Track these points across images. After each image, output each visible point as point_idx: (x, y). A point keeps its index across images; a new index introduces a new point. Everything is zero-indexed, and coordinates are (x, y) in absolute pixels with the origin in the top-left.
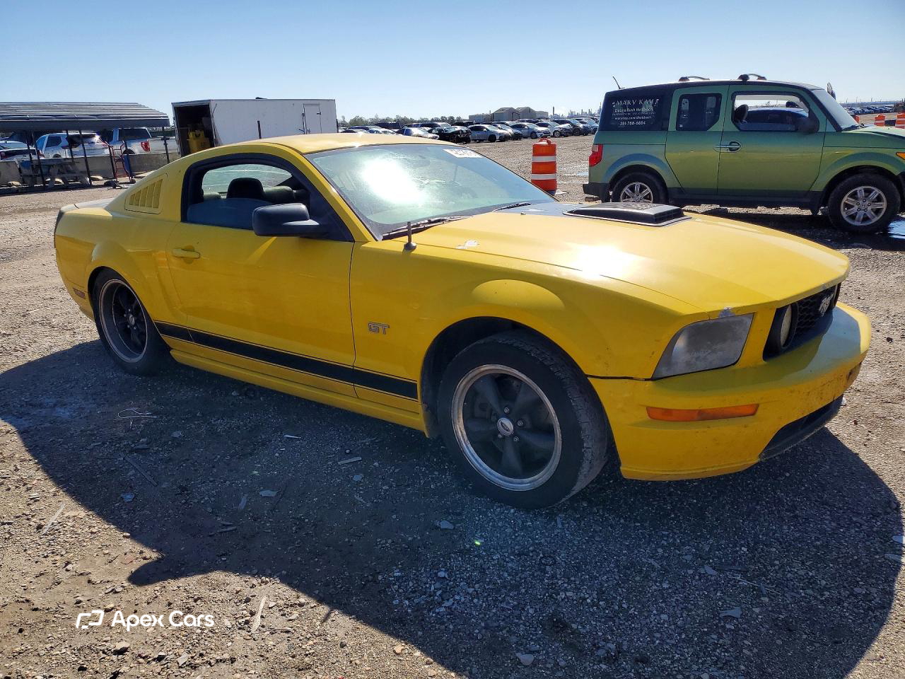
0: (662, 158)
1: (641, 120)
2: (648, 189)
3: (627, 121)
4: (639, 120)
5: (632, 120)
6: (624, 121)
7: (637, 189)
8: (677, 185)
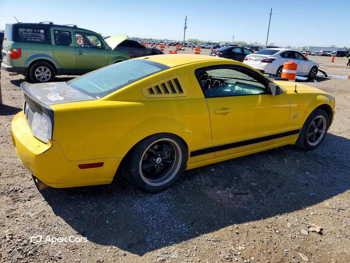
0: (52, 56)
1: (38, 39)
2: (48, 69)
3: (31, 39)
4: (37, 39)
5: (33, 39)
6: (29, 38)
7: (43, 69)
8: (60, 68)
